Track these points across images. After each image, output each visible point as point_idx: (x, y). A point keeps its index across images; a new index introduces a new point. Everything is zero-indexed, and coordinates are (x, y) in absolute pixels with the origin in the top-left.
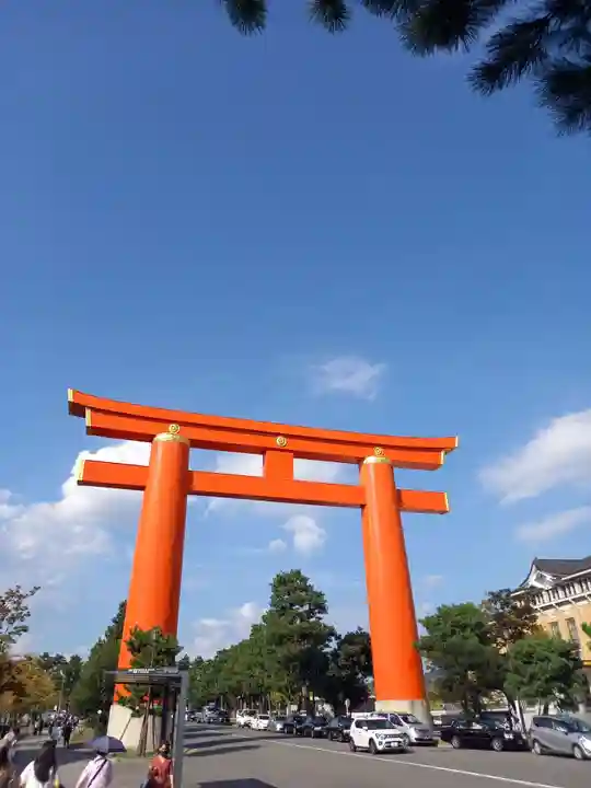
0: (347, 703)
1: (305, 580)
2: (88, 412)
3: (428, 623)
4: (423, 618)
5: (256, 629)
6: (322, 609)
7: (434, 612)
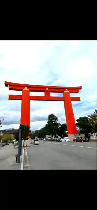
0: (63, 135)
1: (54, 115)
2: (9, 85)
3: (77, 120)
4: (76, 120)
5: (46, 125)
6: (58, 120)
7: (78, 119)
